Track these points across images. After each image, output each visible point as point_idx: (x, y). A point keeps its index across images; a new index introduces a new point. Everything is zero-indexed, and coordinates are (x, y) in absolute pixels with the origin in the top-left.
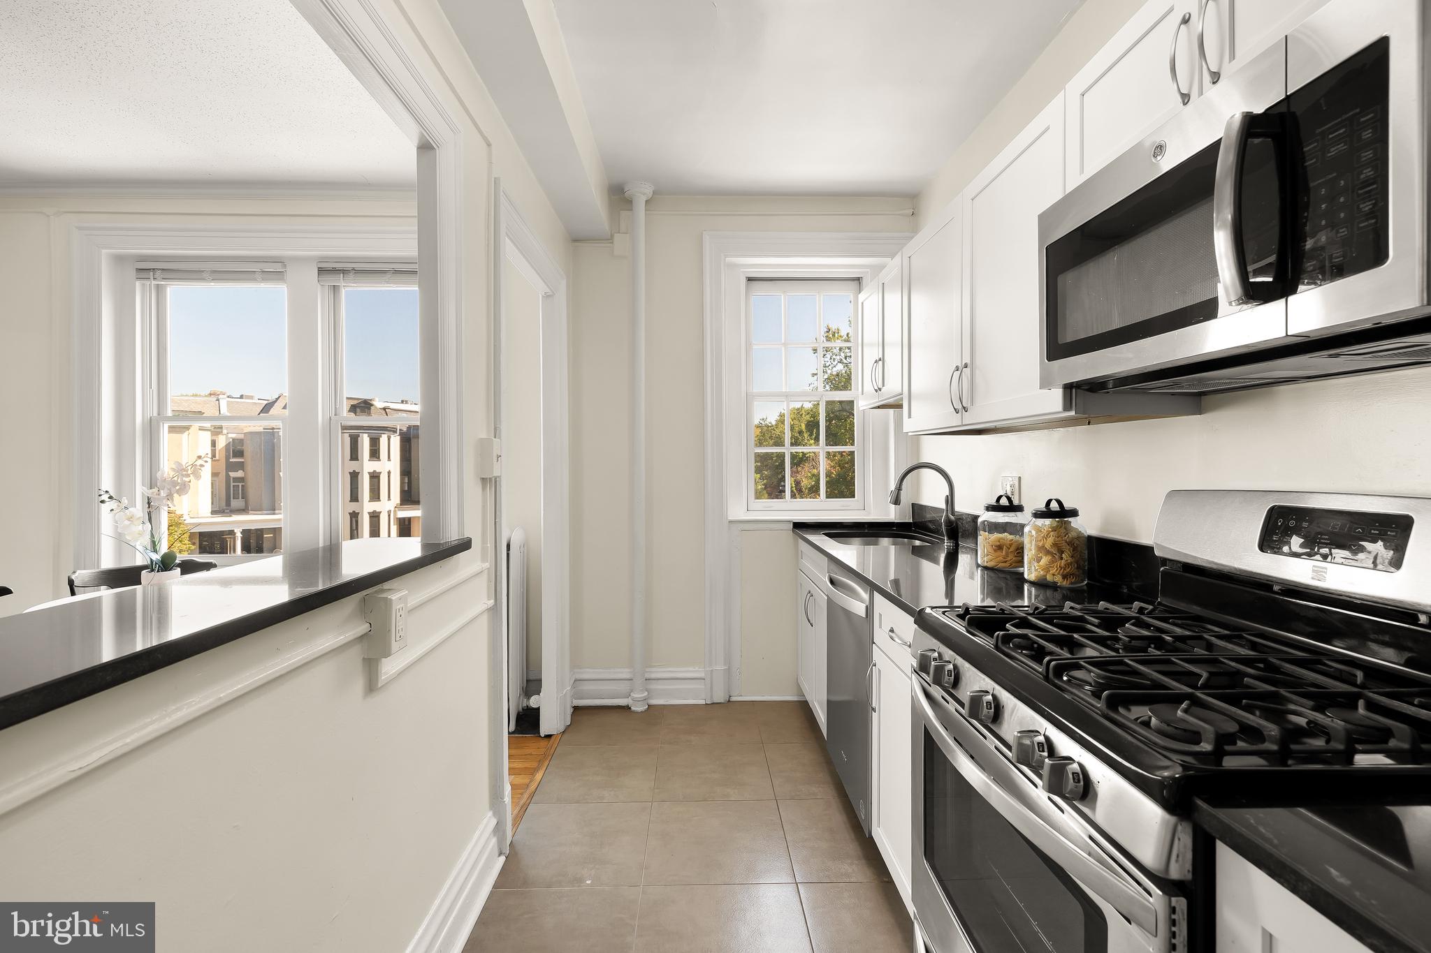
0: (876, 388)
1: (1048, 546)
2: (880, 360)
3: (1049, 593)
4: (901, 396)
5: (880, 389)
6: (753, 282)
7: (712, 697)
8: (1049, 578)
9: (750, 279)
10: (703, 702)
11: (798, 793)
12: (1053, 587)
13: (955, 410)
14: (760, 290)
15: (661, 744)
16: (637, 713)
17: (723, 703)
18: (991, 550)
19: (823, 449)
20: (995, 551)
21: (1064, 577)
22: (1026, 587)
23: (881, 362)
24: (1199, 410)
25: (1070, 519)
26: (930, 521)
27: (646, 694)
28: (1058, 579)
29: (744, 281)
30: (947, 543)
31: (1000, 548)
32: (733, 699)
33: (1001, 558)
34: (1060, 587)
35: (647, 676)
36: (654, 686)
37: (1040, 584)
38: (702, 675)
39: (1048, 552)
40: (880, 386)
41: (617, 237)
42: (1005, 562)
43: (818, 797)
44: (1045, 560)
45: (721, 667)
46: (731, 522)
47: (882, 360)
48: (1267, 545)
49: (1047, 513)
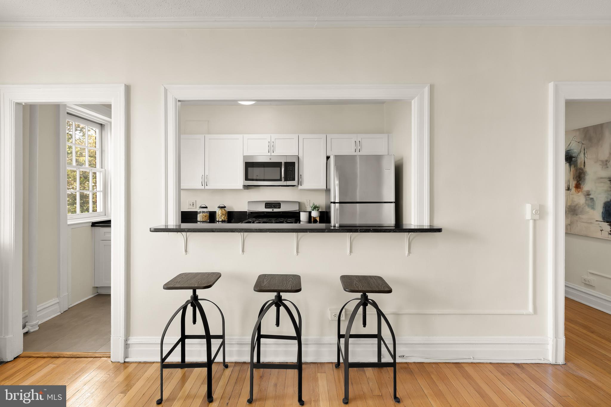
10: (60, 314)
13: (202, 185)
16: (35, 332)
18: (203, 217)
21: (226, 218)
25: (225, 208)
32: (69, 307)
33: (206, 218)
38: (58, 301)
39: (222, 215)
46: (69, 225)
48: (266, 208)
49: (220, 207)
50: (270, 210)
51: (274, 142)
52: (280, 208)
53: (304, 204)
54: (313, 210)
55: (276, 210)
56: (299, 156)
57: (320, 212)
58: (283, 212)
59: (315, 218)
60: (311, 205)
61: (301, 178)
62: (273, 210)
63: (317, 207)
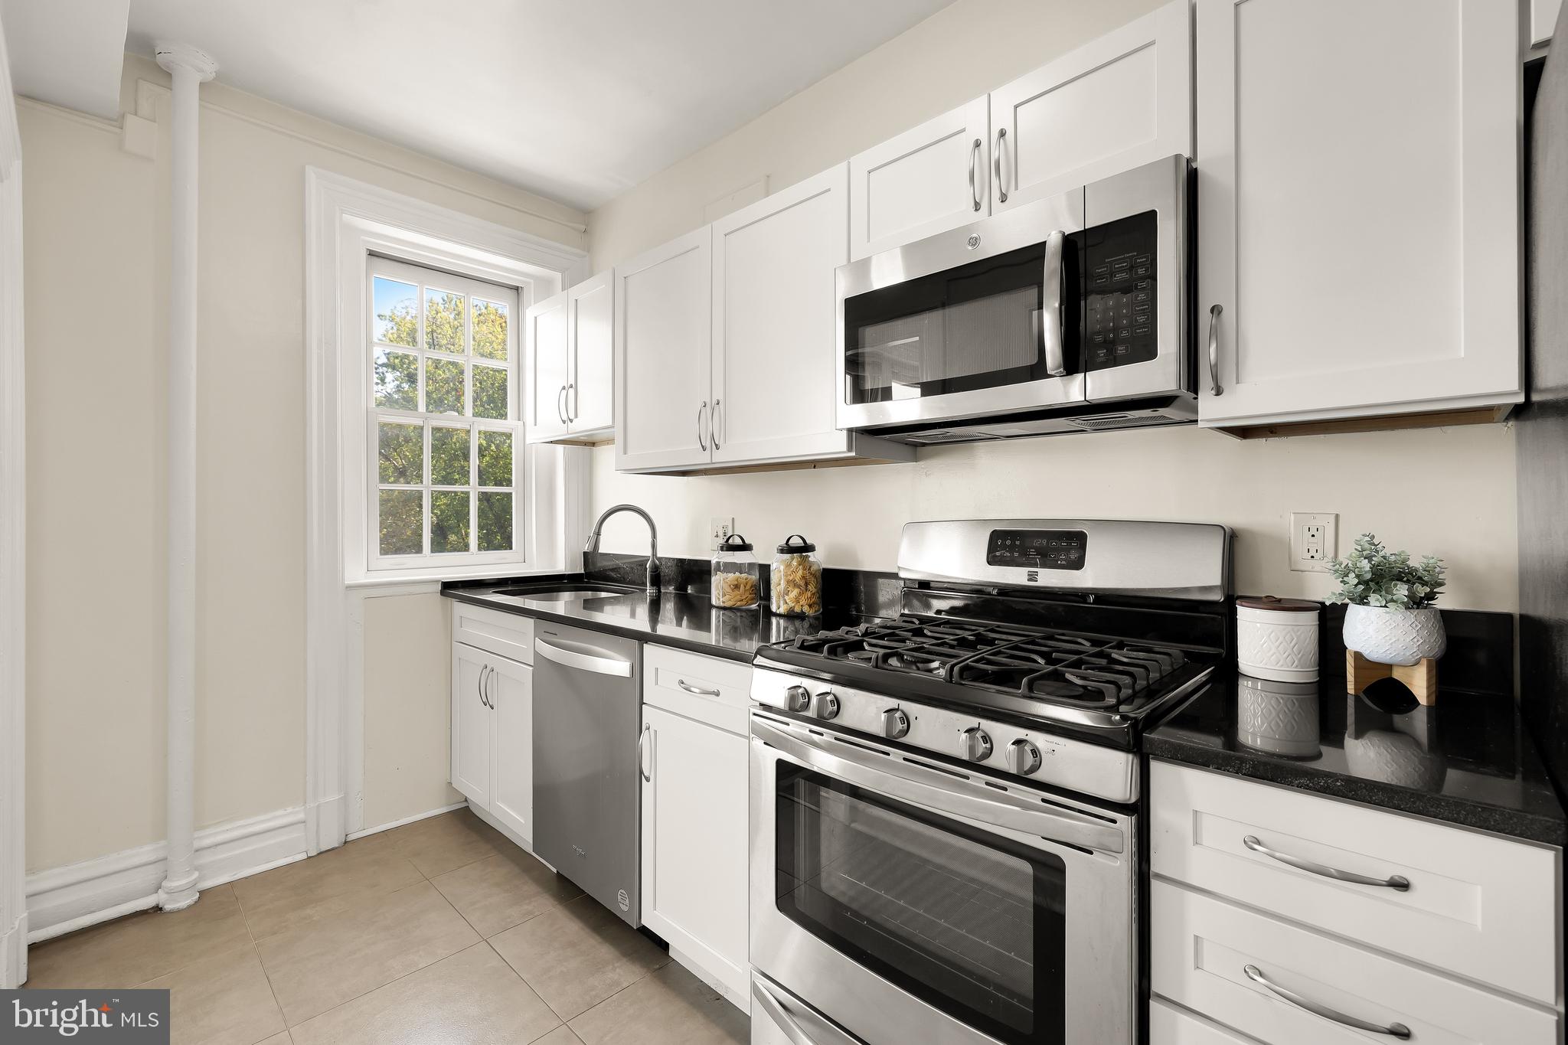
0: (565, 418)
1: (797, 579)
2: (571, 386)
3: (797, 623)
4: (612, 430)
5: (571, 421)
6: (375, 258)
7: (318, 844)
8: (797, 609)
9: (372, 254)
10: (304, 856)
11: (509, 920)
12: (801, 616)
13: (703, 447)
14: (384, 272)
15: (255, 940)
16: (179, 911)
17: (336, 848)
18: (729, 590)
19: (475, 489)
20: (733, 590)
21: (810, 606)
22: (774, 620)
23: (572, 391)
24: (916, 458)
25: (809, 554)
26: (613, 570)
27: (196, 875)
28: (806, 609)
29: (364, 254)
30: (650, 590)
31: (737, 587)
32: (351, 837)
33: (739, 597)
34: (807, 616)
35: (197, 844)
36: (207, 858)
37: (791, 616)
38: (301, 816)
39: (796, 585)
40: (572, 416)
41: (131, 121)
42: (742, 600)
43: (536, 914)
44: (795, 592)
45: (334, 797)
46: (349, 587)
47: (574, 386)
48: (993, 559)
49: (788, 549)
50: (1015, 576)
51: (1010, 135)
52: (1078, 564)
53: (1283, 545)
54: (1362, 600)
55: (1051, 578)
56: (1200, 164)
57: (1449, 619)
58: (1104, 597)
59: (1389, 667)
60: (1348, 553)
61: (1215, 332)
62: (1032, 577)
63: (1407, 576)
